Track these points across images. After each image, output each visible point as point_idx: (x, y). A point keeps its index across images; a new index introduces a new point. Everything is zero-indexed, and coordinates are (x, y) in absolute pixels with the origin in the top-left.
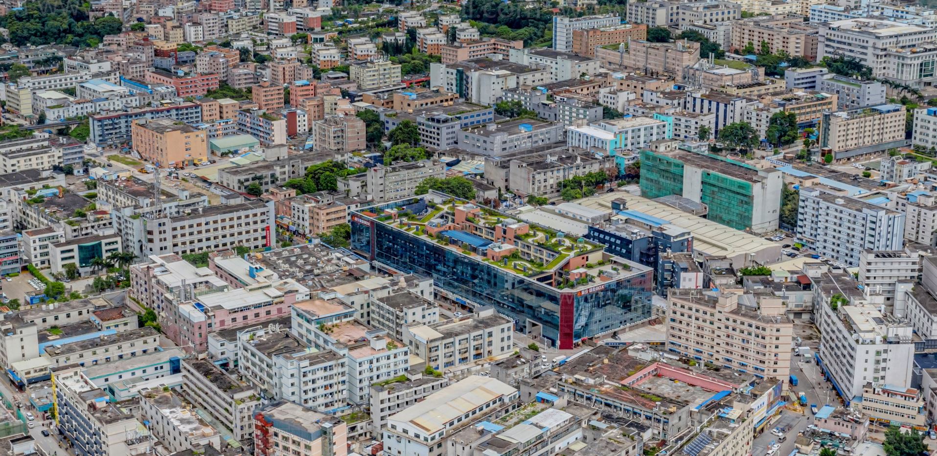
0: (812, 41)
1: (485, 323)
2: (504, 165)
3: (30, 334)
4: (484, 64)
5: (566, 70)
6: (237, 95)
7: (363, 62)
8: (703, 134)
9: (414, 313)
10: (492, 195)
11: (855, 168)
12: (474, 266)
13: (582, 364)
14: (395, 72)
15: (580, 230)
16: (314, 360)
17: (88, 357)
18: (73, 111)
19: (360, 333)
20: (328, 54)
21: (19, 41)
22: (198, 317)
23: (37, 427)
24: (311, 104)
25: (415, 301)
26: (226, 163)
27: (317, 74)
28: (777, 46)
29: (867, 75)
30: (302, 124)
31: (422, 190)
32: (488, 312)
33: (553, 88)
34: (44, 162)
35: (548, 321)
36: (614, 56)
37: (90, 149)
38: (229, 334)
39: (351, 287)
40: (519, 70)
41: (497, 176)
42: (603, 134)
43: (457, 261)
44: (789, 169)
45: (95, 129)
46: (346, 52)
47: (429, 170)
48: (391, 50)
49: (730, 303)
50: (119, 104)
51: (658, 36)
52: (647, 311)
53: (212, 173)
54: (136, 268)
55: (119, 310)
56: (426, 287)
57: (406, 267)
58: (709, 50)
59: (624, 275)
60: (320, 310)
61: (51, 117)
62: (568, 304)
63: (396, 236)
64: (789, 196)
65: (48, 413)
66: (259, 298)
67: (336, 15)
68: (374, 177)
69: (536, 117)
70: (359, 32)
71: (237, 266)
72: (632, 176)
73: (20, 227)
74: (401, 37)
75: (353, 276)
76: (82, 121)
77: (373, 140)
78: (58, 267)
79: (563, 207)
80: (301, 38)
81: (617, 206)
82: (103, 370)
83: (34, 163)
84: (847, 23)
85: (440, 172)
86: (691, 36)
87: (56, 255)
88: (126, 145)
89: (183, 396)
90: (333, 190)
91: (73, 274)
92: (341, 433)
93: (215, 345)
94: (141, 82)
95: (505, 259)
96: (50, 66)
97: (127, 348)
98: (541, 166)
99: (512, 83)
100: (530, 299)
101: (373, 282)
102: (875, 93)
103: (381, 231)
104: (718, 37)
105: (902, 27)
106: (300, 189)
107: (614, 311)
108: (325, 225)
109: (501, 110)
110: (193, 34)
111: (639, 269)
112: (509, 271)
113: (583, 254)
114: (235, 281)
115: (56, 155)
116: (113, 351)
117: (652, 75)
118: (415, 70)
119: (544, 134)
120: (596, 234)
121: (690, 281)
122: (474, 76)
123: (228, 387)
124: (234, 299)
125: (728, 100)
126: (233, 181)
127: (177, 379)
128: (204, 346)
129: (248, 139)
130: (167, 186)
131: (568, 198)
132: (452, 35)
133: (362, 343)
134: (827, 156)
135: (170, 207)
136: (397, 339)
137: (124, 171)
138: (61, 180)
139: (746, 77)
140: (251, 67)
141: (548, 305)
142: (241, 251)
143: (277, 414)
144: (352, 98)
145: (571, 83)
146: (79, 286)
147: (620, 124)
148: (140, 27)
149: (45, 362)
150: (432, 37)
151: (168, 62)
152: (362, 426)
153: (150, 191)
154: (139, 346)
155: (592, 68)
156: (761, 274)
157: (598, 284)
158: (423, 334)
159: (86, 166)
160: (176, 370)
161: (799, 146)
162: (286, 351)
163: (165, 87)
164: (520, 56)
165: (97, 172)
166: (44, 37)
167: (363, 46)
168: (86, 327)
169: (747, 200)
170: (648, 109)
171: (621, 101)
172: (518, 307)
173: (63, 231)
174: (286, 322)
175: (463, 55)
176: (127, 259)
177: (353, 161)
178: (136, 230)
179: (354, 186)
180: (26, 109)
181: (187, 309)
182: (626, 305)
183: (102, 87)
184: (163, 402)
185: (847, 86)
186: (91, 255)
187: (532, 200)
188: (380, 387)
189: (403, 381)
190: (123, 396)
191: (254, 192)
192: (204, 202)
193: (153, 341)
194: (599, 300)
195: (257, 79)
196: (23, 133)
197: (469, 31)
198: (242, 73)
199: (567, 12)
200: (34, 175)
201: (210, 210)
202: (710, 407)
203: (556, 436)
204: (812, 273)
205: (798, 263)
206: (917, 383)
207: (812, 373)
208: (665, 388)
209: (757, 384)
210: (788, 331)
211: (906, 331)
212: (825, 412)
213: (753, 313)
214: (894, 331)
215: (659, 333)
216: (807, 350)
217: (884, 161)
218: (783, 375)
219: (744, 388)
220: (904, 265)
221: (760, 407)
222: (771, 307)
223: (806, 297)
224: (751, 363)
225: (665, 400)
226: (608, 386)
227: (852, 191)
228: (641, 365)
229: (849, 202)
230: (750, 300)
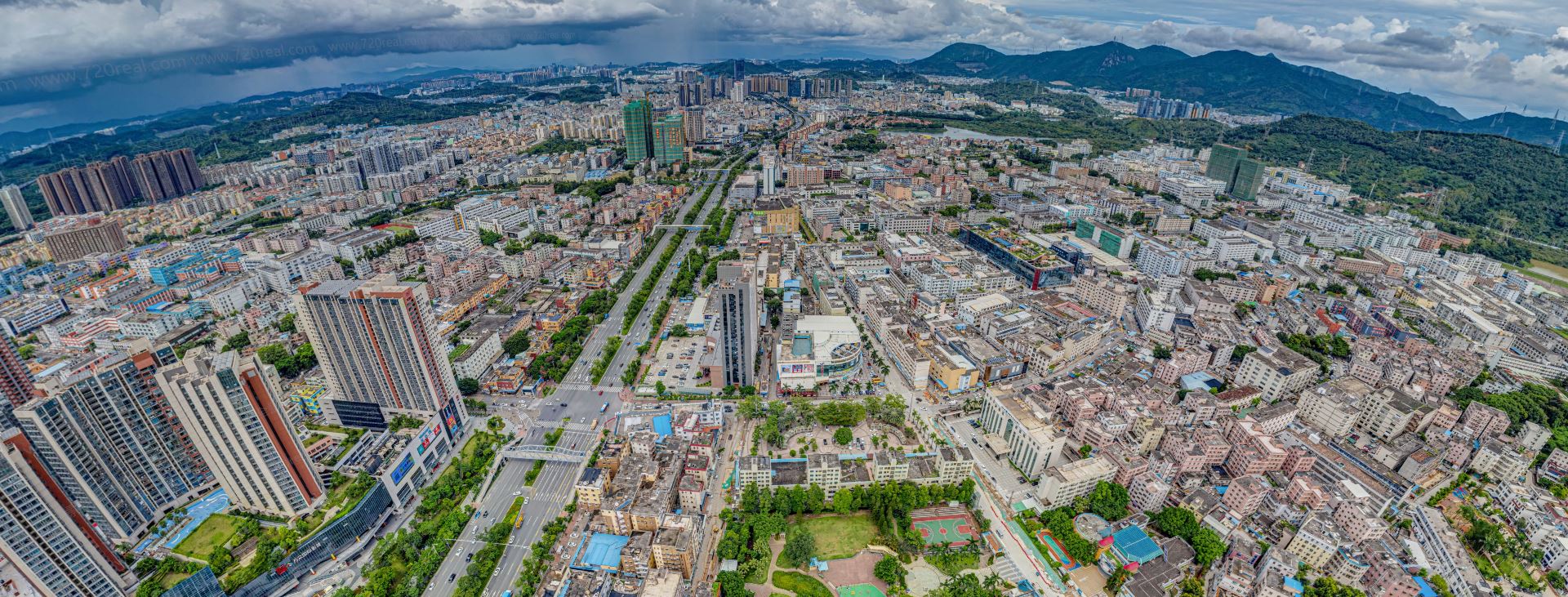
0: (1157, 184)
1: (1005, 275)
2: (1023, 216)
3: (840, 252)
4: (1021, 176)
5: (1053, 182)
6: (925, 176)
7: (974, 170)
8: (1105, 215)
9: (978, 267)
10: (1016, 227)
11: (1166, 239)
12: (1004, 253)
13: (1039, 297)
14: (985, 175)
15: (1048, 245)
16: (938, 277)
17: (858, 263)
18: (865, 176)
19: (957, 270)
20: (961, 165)
21: (850, 148)
22: (899, 255)
23: (837, 284)
24: (952, 183)
25: (980, 262)
26: (917, 201)
27: (956, 172)
28: (1142, 185)
29: (1178, 202)
30: (947, 191)
31: (989, 221)
32: (1006, 271)
33: (1047, 189)
34: (853, 192)
35: (1029, 278)
36: (1074, 179)
37: (869, 190)
38: (909, 263)
39: (956, 253)
40: (1035, 180)
41: (1019, 220)
42: (1064, 210)
43: (998, 250)
44: (1138, 235)
45: (872, 182)
46: (968, 165)
47: (993, 213)
48: (986, 166)
49: (1103, 284)
50: (882, 175)
51: (1093, 174)
52: (1069, 281)
53: (912, 204)
54: (879, 234)
55: (871, 248)
56: (984, 257)
57: (978, 249)
58: (1114, 182)
59: (1062, 266)
60: (943, 259)
61: (857, 177)
62: (1038, 273)
63: (977, 236)
64: (1136, 246)
65: (842, 280)
66: (922, 252)
67: (967, 150)
68: (972, 213)
69: (1038, 199)
70: (975, 158)
71: (916, 239)
72: (1073, 228)
73: (841, 214)
74: (991, 162)
75: (958, 249)
76: (868, 179)
77: (973, 199)
78: (853, 230)
79: (1043, 235)
80: (952, 158)
81: (1064, 238)
82: (862, 268)
83: (849, 192)
84: (1173, 179)
85: (997, 216)
86: (1107, 175)
87: (852, 225)
88: (882, 190)
89: (889, 282)
90: (955, 216)
91: (857, 233)
92: (943, 305)
93: (903, 266)
94: (891, 168)
95: (1017, 252)
96: (859, 158)
97: (872, 262)
98: (1037, 218)
99: (1031, 184)
100: (1023, 269)
101: (966, 252)
102: (1180, 209)
103: (971, 233)
104: (1118, 177)
105: (1196, 184)
106: (943, 214)
107: (1056, 279)
108: (950, 229)
109: (1025, 195)
110: (912, 152)
111: (1069, 264)
112: (1018, 257)
113: (1048, 255)
114: (914, 244)
115: (858, 190)
116: (867, 262)
117: (1088, 189)
118: (994, 175)
119: (1040, 206)
120: (1054, 248)
121: (1089, 272)
122: (1016, 180)
123: (905, 282)
124: (912, 250)
125: (1118, 203)
126: (919, 208)
127: (888, 276)
128: (899, 266)
129: (927, 193)
130: (895, 206)
131: (1046, 232)
132: (1010, 163)
133: (957, 274)
134: (1155, 232)
135: (895, 214)
136: (970, 275)
137: (880, 199)
138: (858, 199)
139: (1127, 195)
140: (932, 166)
141: (1030, 272)
142: (918, 234)
143: (921, 294)
144: (968, 183)
145: (1055, 188)
146: (859, 238)
147: (1072, 207)
148: (893, 147)
149: (843, 262)
150: (1002, 163)
151: (901, 161)
152: (951, 304)
153: (888, 207)
154: (876, 262)
155: (1064, 183)
156: (1119, 274)
157: (1051, 267)
158: (980, 275)
159: (867, 195)
160: (888, 272)
161: (1144, 226)
162: (928, 273)
163: (899, 170)
164: (1036, 174)
165: (871, 198)
166: (859, 148)
167: (975, 163)
168: (858, 252)
169: (1118, 244)
170: (1084, 202)
171: (1073, 198)
172: (1019, 271)
173: (856, 217)
174: (930, 262)
175: (1013, 171)
176: (877, 230)
177: (965, 207)
178: (881, 220)
179: (964, 216)
180: (849, 173)
181: (895, 252)
182: (1061, 277)
183: (877, 168)
184: (881, 283)
185: (1169, 205)
186: (864, 227)
187: (1031, 231)
188: (961, 292)
189: (970, 291)
190: (868, 278)
191: (926, 213)
192: (908, 214)
193: (881, 261)
194: (1051, 274)
195: (933, 171)
196: (847, 182)
197: (1017, 162)
198: (928, 169)
199: (1058, 160)
200: (849, 197)
201: (908, 217)
202: (1087, 323)
203: (1024, 322)
204: (1139, 278)
205: (1134, 273)
206: (1173, 330)
207: (1130, 317)
208: (1070, 312)
209: (1108, 317)
210: (1124, 299)
211: (1173, 308)
212: (1133, 333)
213: (1112, 289)
214: (1168, 307)
215: (1072, 290)
216: (1130, 308)
217: (1179, 238)
218: (1119, 316)
219: (1102, 318)
220: (1178, 282)
221: (1106, 327)
222: (1120, 288)
223: (1135, 287)
224: (1107, 309)
225: (1069, 317)
226: (1048, 307)
227: (1163, 248)
228: (1063, 301)
229: (1161, 252)
230: (1111, 284)
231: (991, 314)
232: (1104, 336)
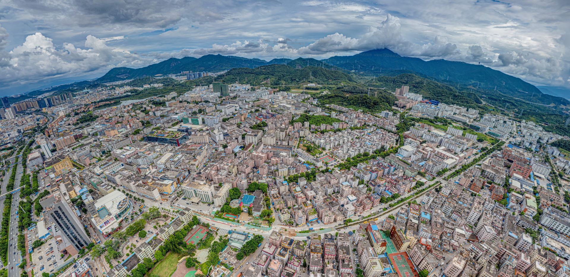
0: (201, 100)
1: (167, 146)
2: (163, 124)
3: (98, 167)
4: (157, 110)
5: (169, 109)
6: (120, 123)
7: (139, 114)
8: (190, 114)
9: (156, 147)
10: (163, 128)
11: (210, 114)
12: (163, 139)
13: (182, 148)
14: (144, 114)
15: (176, 130)
16: (143, 158)
17: (108, 168)
18: (94, 131)
19: (149, 152)
20: (133, 114)
21: (82, 123)
22: (124, 157)
23: (104, 180)
24: (132, 122)
25: (156, 146)
26: (121, 133)
27: (132, 117)
28: (197, 101)
29: (209, 102)
30: (132, 125)
31: (152, 130)
32: (167, 144)
33: (168, 112)
34: (92, 140)
35: (175, 143)
36: (175, 106)
37: (99, 137)
38: (129, 158)
39: (146, 146)
40: (162, 110)
41: (163, 125)
42: (176, 116)
43: (160, 138)
44: (202, 116)
45: (98, 133)
46: (136, 113)
47: (152, 127)
48: (142, 111)
49: (199, 134)
50: (101, 129)
51: (181, 102)
52: (188, 138)
53: (119, 135)
54: (111, 152)
55: (111, 159)
56: (157, 143)
57: (153, 141)
58: (188, 102)
59: (184, 135)
60: (142, 150)
61: (91, 133)
62: (177, 140)
63: (150, 137)
64: (203, 119)
65: (105, 178)
66: (132, 151)
67: (133, 108)
68: (145, 130)
69: (166, 116)
70: (137, 110)
71: (128, 148)
72: (182, 121)
73: (91, 151)
74: (144, 109)
75: (146, 145)
76: (96, 133)
77: (143, 124)
78: (99, 156)
79: (173, 127)
80: (128, 112)
81: (181, 126)
82: (111, 169)
83: (90, 141)
84: (205, 96)
85: (155, 127)
86: (185, 101)
87: (98, 154)
88: (104, 134)
89: (125, 169)
90: (139, 133)
91: (102, 156)
92: (151, 167)
93: (128, 160)
94: (104, 124)
95: (167, 136)
96: (88, 125)
97: (114, 165)
98: (169, 123)
99: (162, 112)
100: (172, 141)
101: (149, 145)
102: (211, 104)
103: (148, 137)
104: (189, 100)
105: (212, 95)
106: (134, 134)
107: (184, 140)
108: (139, 138)
109: (161, 116)
110: (111, 115)
111: (186, 133)
112: (168, 138)
113: (178, 133)
114: (128, 150)
115: (93, 139)
116: (112, 166)
117: (181, 107)
118: (147, 113)
119: (168, 118)
120: (179, 130)
121: (193, 133)
122: (156, 112)
123: (132, 166)
124: (128, 153)
125: (192, 109)
126: (123, 136)
127: (123, 167)
128: (126, 161)
129: (124, 129)
130: (113, 139)
131: (174, 126)
132: (151, 107)
133: (150, 154)
134: (207, 113)
135: (114, 142)
136: (155, 151)
137: (105, 139)
138: (95, 142)
139: (194, 105)
140: (121, 118)
141: (175, 141)
142: (127, 146)
143: (140, 167)
144: (138, 119)
145: (170, 111)
146: (103, 158)
147: (178, 115)
148: (102, 116)
149: (102, 170)
150: (148, 108)
151: (108, 120)
152: (153, 165)
153: (110, 140)
154: (116, 164)
155: (173, 108)
156: (202, 130)
157: (181, 137)
158: (158, 150)
159: (99, 139)
160: (123, 165)
161: (203, 113)
162: (139, 158)
163: (108, 124)
164: (162, 108)
165: (101, 140)
166: (86, 121)
167: (138, 111)
168: (106, 163)
169: (198, 121)
170: (182, 112)
171: (178, 111)
172: (171, 143)
173: (98, 150)
174: (137, 154)
175: (153, 110)
176: (110, 151)
177: (141, 128)
178: (110, 147)
179: (142, 132)
180: (86, 133)
181: (122, 156)
182: (185, 138)
183: (98, 127)
184: (122, 171)
185: (207, 104)
186: (104, 152)
187: (169, 128)
188: (154, 159)
189: (157, 157)
190: (116, 172)
191: (127, 136)
192: (119, 140)
193: (118, 162)
194: (182, 139)
195: (123, 120)
196: (87, 137)
197: (154, 106)
198: (120, 120)
199: (167, 101)
200: (91, 143)
201: (121, 141)
202: (200, 148)
203: (181, 158)
204: (208, 128)
205: (206, 127)
206: (224, 138)
207: (211, 141)
208: (193, 148)
209: (205, 144)
210: (207, 136)
211: (222, 133)
212: (214, 145)
213: (202, 135)
214: (220, 133)
215: (191, 141)
216: (210, 138)
217: (214, 112)
218: (208, 142)
219: (204, 145)
220: (219, 125)
221: (206, 147)
222: (204, 134)
223: (208, 131)
224: (204, 141)
225: (194, 149)
226: (186, 149)
227: (211, 117)
228: (189, 146)
229: (211, 118)
230: (201, 134)
231: (169, 161)
232: (207, 150)
